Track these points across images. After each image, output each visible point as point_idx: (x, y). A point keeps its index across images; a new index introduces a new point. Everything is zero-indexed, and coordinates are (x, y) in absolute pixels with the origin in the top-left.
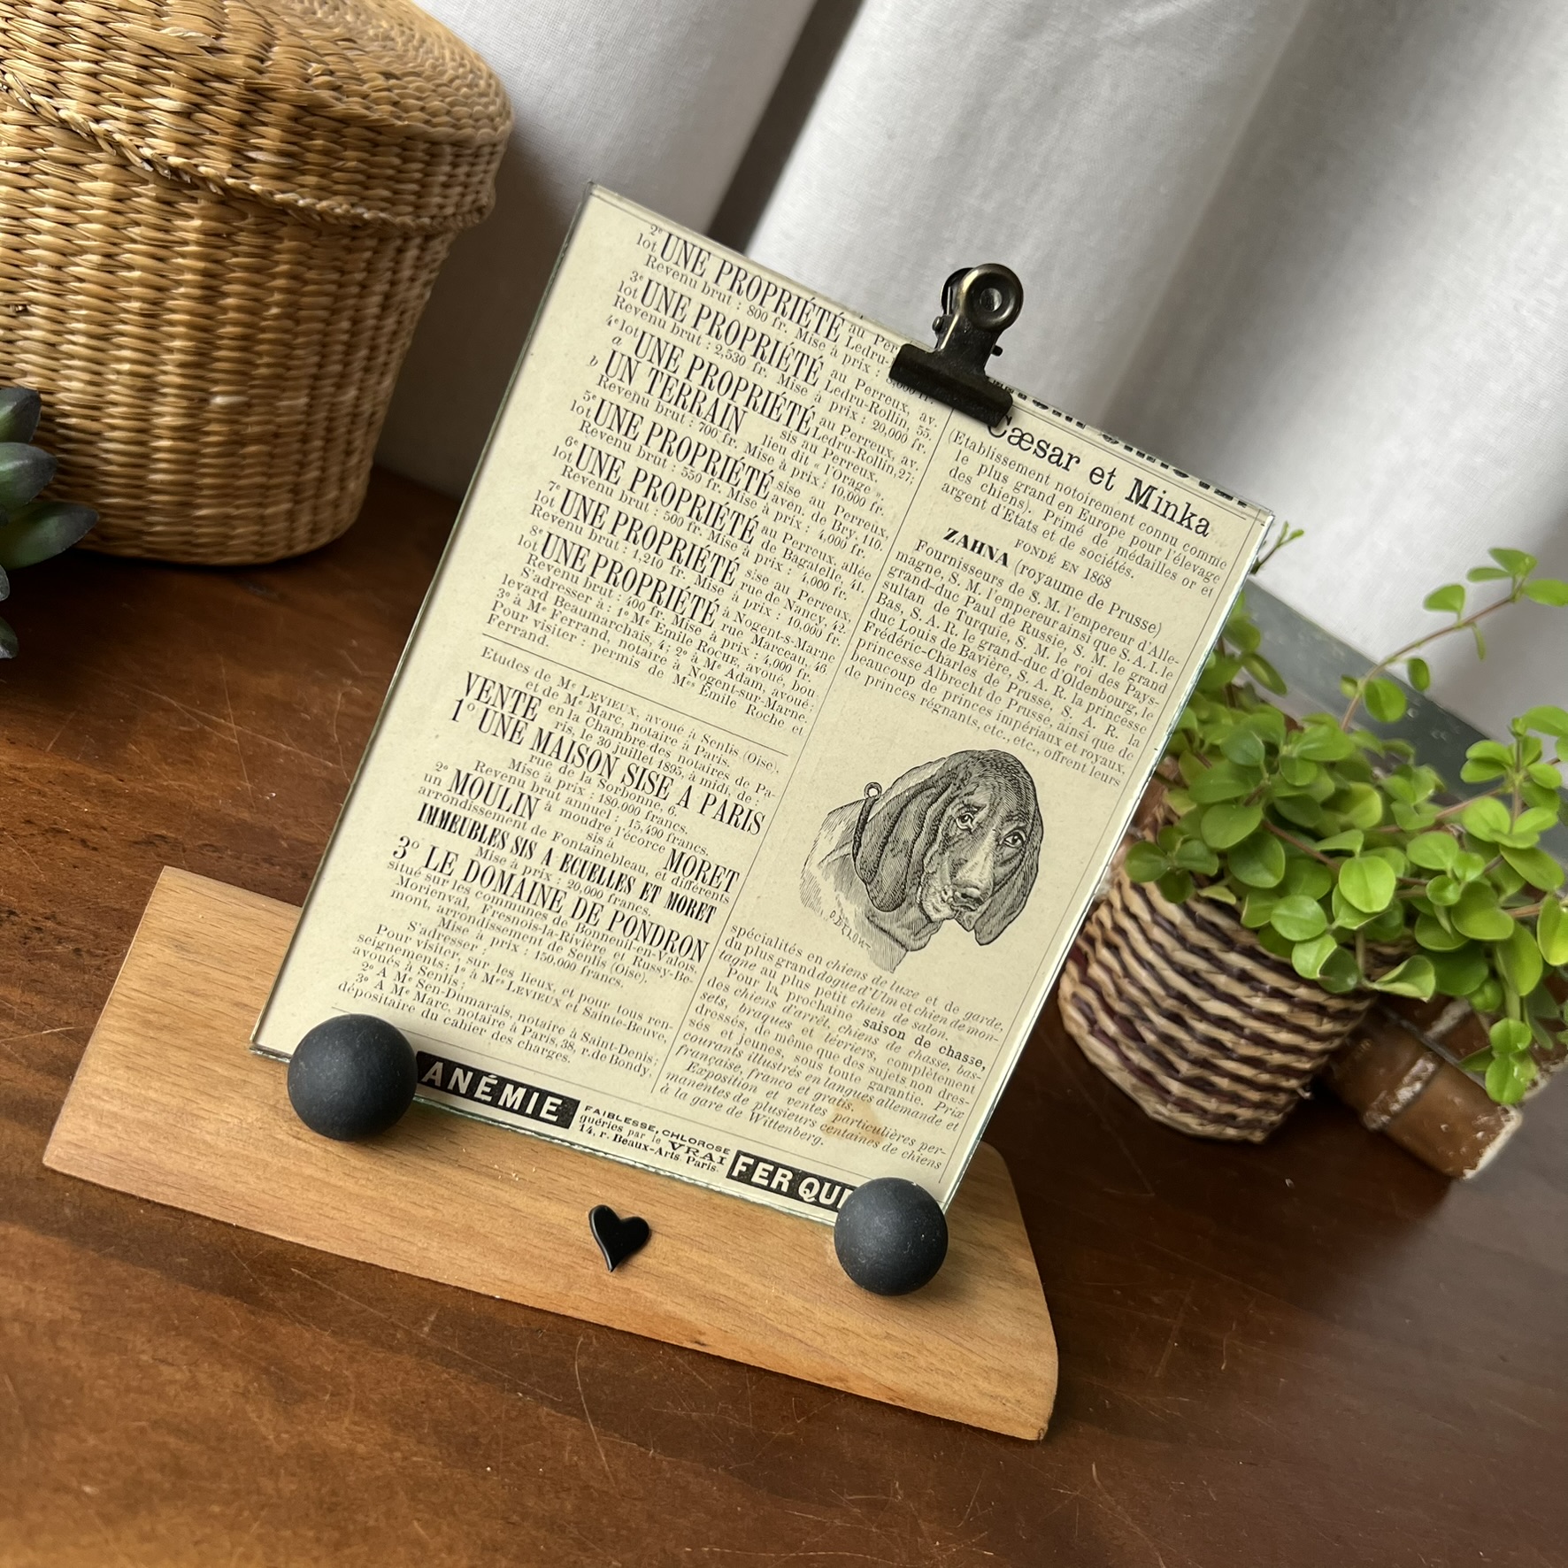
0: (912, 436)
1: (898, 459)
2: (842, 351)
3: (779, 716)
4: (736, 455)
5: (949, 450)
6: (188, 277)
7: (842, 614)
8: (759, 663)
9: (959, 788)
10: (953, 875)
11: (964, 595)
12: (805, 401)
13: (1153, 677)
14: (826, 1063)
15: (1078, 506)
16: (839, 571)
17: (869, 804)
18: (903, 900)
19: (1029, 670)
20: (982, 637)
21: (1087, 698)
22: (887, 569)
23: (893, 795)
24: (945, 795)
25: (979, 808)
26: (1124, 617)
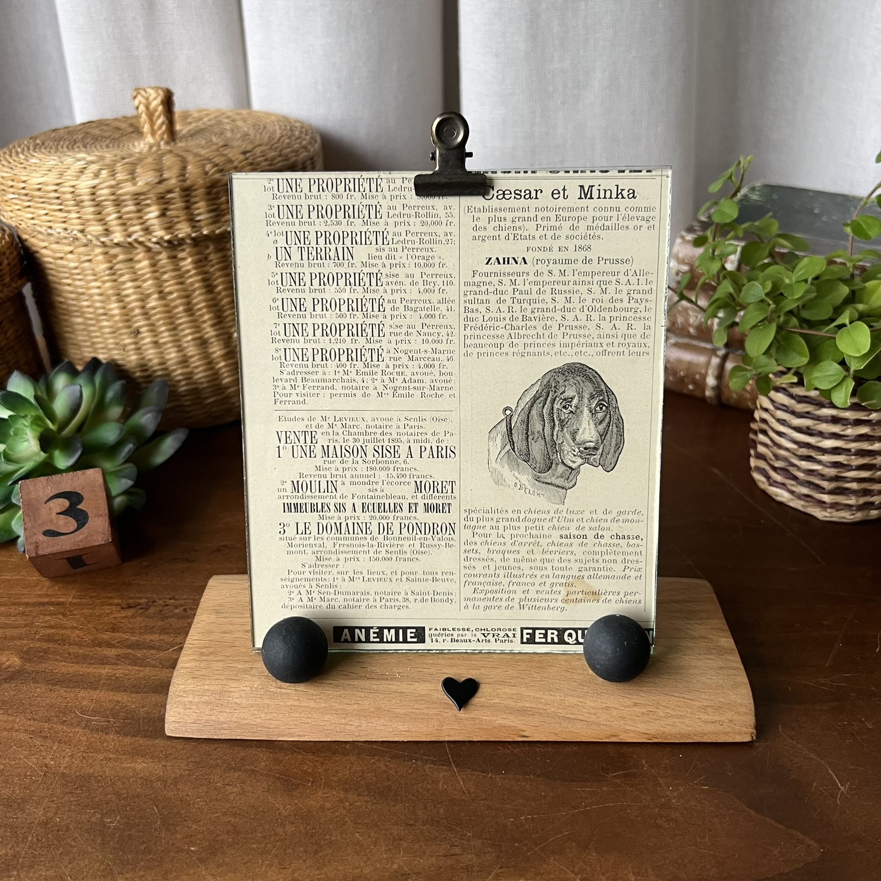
0: (444, 220)
1: (442, 235)
2: (388, 194)
3: (439, 393)
4: (358, 270)
5: (467, 219)
6: (197, 285)
7: (449, 327)
8: (417, 369)
9: (555, 392)
10: (574, 440)
11: (510, 289)
12: (381, 228)
13: (640, 288)
14: (549, 565)
15: (553, 215)
16: (437, 305)
17: (508, 420)
18: (552, 463)
19: (566, 313)
20: (531, 307)
21: (607, 315)
22: (462, 293)
23: (520, 409)
24: (549, 399)
25: (572, 398)
26: (608, 262)
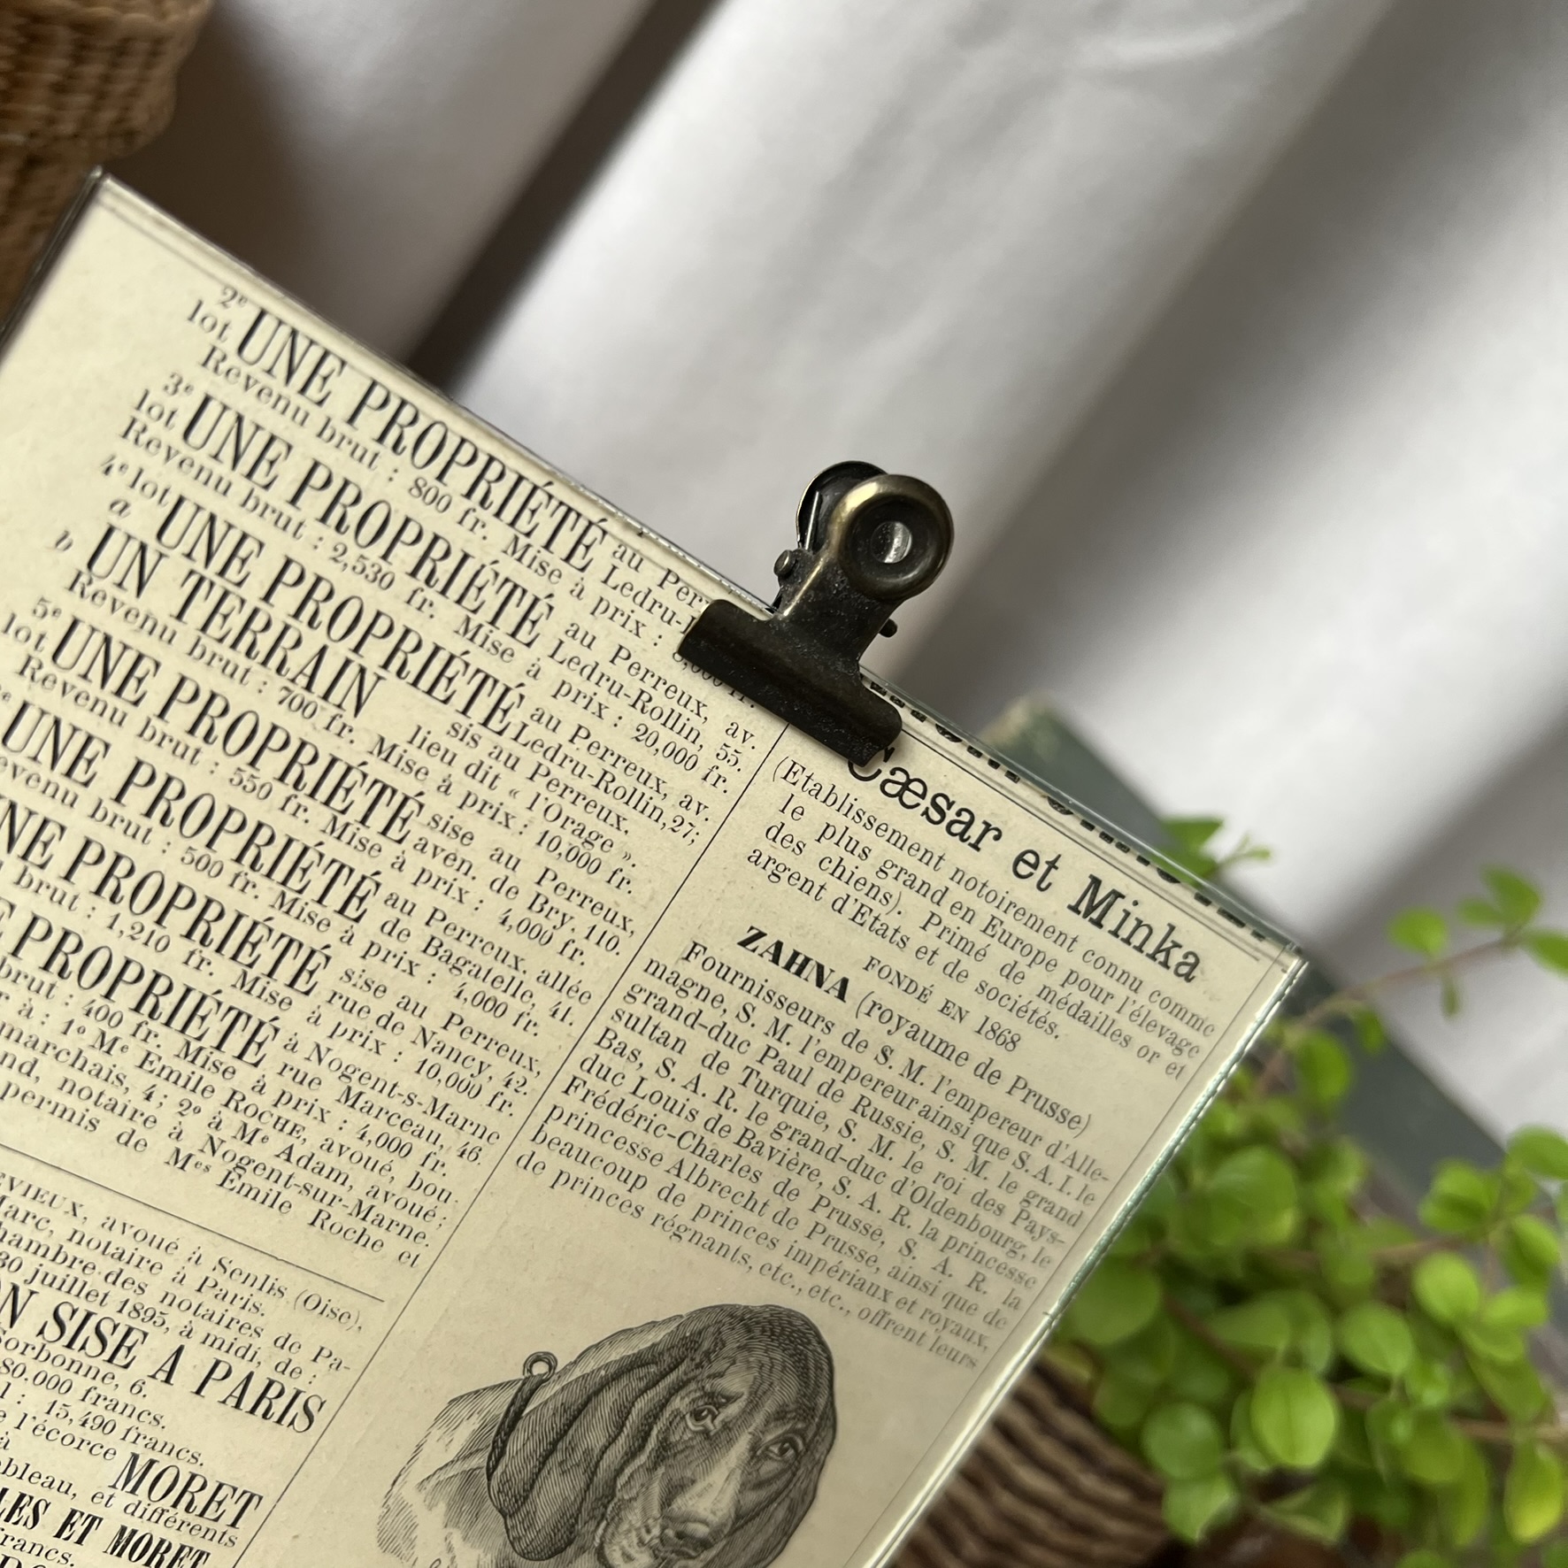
0: (706, 759)
1: (673, 799)
2: (594, 588)
3: (375, 1233)
4: (349, 755)
5: (768, 793)
7: (525, 1061)
8: (349, 1139)
9: (699, 1366)
10: (667, 1502)
11: (759, 1045)
12: (506, 673)
13: (1061, 1201)
15: (985, 911)
16: (531, 984)
17: (528, 1389)
18: (570, 1543)
19: (855, 1178)
20: (780, 1118)
21: (945, 1228)
22: (625, 987)
23: (577, 1373)
24: (672, 1376)
25: (730, 1399)
26: (1031, 1100)
